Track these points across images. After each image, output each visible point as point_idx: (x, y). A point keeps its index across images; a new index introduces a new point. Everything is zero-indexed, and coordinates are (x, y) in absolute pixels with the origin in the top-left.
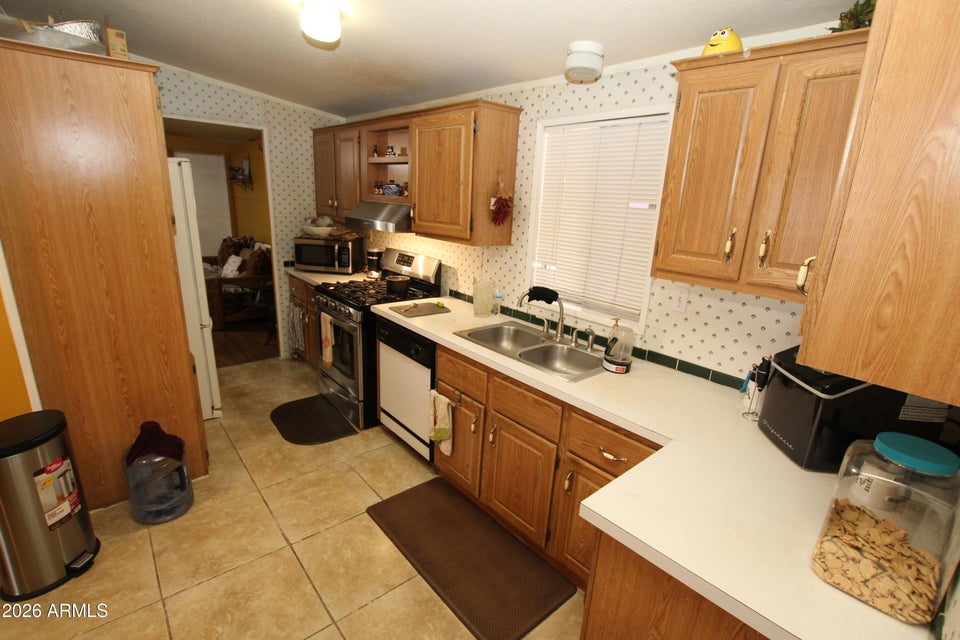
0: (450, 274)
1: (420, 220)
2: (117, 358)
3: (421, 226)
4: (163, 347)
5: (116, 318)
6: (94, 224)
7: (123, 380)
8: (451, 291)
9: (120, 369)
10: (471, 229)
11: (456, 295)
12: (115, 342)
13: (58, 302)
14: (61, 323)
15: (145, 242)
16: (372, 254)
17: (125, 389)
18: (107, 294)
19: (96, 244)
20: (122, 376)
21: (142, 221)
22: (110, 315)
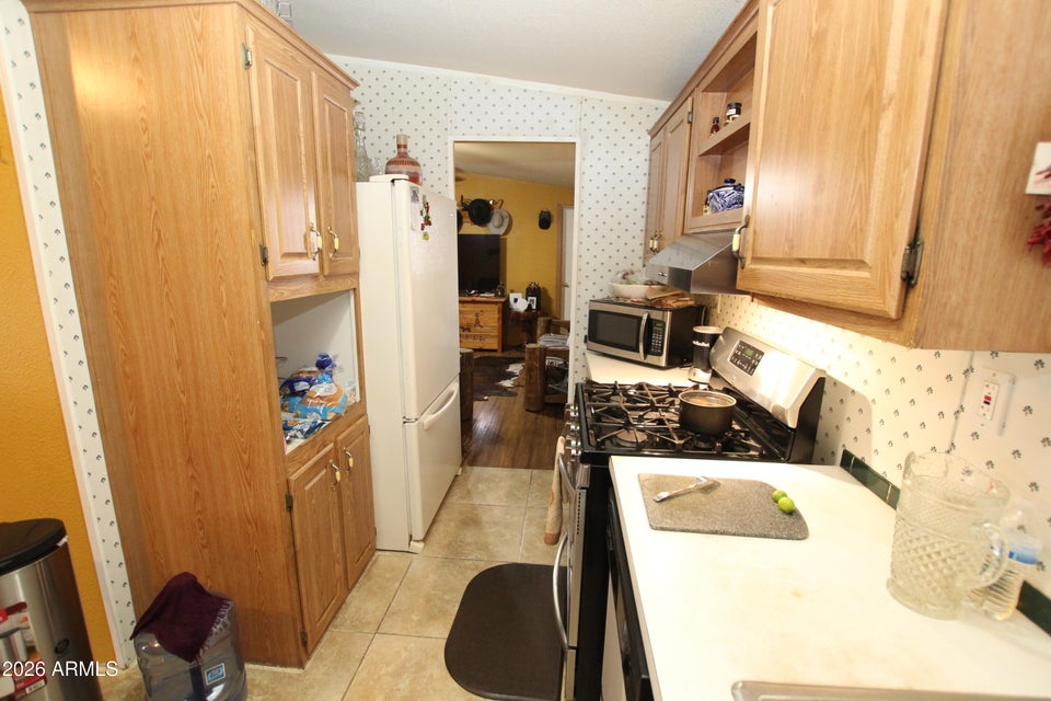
0: (851, 409)
1: (757, 259)
2: (190, 461)
3: (755, 276)
4: (245, 457)
5: (188, 403)
6: (163, 259)
7: (197, 493)
8: (847, 457)
9: (193, 477)
10: (909, 280)
11: (857, 468)
12: (188, 436)
13: (127, 369)
14: (130, 398)
15: (223, 289)
16: (701, 337)
17: (199, 508)
18: (179, 365)
19: (166, 290)
20: (195, 487)
21: (220, 256)
22: (182, 395)
